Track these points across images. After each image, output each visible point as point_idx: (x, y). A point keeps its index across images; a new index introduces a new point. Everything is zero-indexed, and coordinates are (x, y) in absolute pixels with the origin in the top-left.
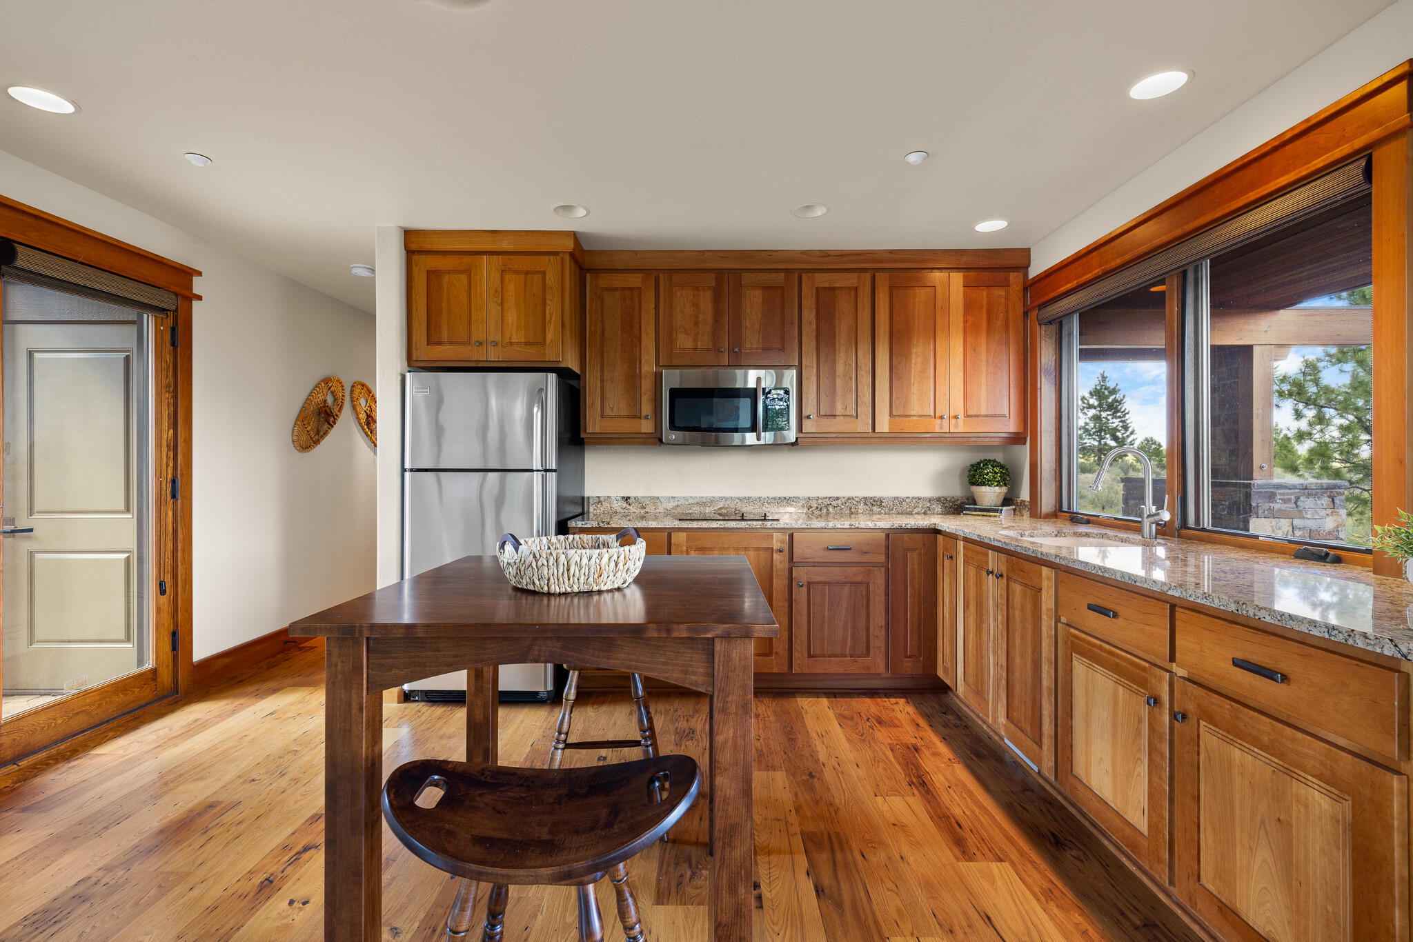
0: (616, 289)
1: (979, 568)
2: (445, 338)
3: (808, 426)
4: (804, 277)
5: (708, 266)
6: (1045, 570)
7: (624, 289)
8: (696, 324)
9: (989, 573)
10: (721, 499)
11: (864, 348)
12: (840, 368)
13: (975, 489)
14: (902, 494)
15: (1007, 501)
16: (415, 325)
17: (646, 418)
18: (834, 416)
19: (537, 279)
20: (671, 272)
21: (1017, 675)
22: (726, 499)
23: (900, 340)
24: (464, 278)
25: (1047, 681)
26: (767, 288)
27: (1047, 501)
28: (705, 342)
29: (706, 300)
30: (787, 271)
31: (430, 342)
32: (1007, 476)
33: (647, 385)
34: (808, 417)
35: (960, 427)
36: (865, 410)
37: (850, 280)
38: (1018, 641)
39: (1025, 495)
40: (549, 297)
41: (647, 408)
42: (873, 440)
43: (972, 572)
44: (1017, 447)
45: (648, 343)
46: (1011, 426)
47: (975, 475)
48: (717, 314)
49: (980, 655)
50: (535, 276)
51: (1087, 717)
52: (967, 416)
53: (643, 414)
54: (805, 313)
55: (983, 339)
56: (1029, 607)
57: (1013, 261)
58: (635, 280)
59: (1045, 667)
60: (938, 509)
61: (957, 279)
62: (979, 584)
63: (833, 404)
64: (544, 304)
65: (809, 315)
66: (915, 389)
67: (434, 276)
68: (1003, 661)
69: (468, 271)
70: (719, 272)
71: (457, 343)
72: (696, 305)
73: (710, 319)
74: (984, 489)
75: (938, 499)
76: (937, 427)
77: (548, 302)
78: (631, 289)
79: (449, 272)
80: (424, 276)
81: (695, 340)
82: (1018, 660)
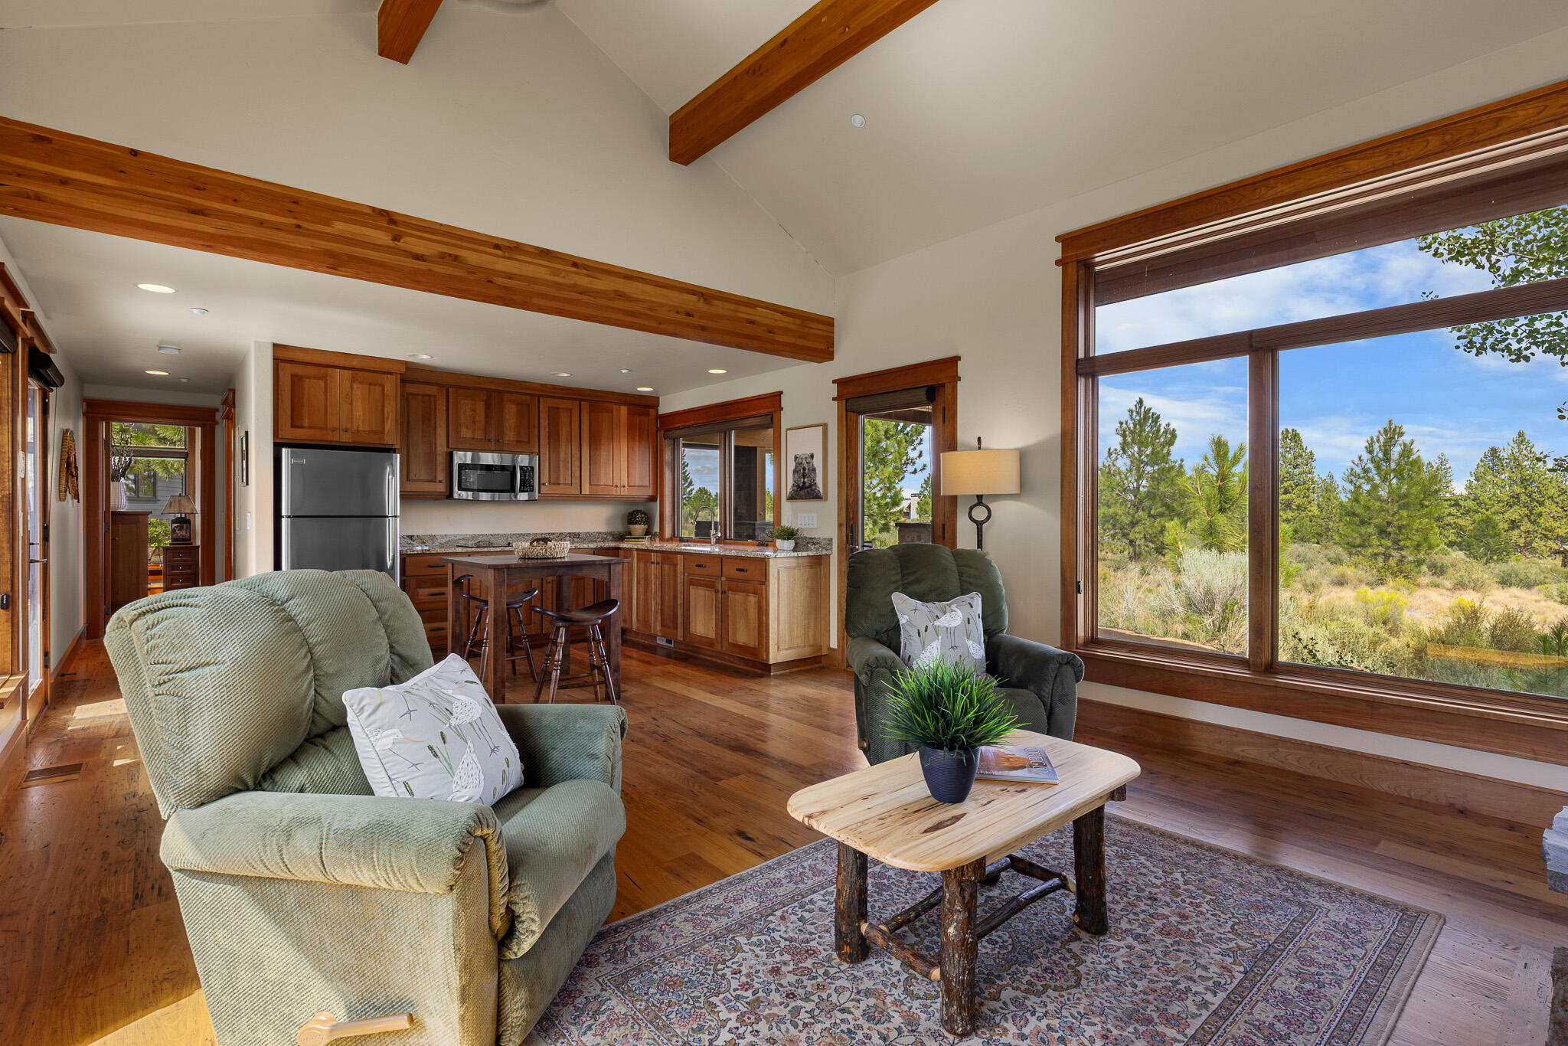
0: (418, 395)
1: (646, 562)
2: (306, 422)
3: (544, 490)
4: (541, 399)
5: (482, 386)
6: (679, 556)
7: (424, 395)
8: (474, 422)
9: (652, 563)
10: (479, 535)
11: (576, 444)
12: (562, 455)
13: (631, 526)
14: (592, 531)
15: (647, 533)
16: (281, 412)
17: (440, 482)
18: (559, 484)
19: (378, 389)
20: (458, 387)
21: (666, 604)
22: (483, 535)
23: (595, 440)
24: (322, 383)
25: (680, 601)
26: (519, 404)
27: (668, 533)
28: (479, 434)
29: (480, 408)
30: (532, 395)
31: (293, 426)
32: (648, 520)
33: (441, 460)
34: (544, 484)
35: (625, 492)
36: (576, 481)
37: (567, 404)
38: (666, 590)
39: (656, 529)
40: (386, 402)
41: (441, 475)
42: (579, 498)
43: (642, 565)
44: (652, 504)
45: (441, 432)
46: (650, 492)
47: (632, 518)
48: (487, 417)
49: (646, 603)
50: (377, 387)
51: (696, 608)
52: (629, 486)
53: (438, 479)
54: (542, 421)
55: (637, 444)
56: (672, 573)
57: (651, 402)
58: (432, 390)
59: (679, 595)
60: (610, 538)
61: (624, 409)
62: (646, 569)
63: (558, 477)
64: (383, 406)
65: (544, 423)
66: (603, 471)
67: (296, 379)
68: (659, 601)
69: (325, 378)
70: (489, 391)
71: (315, 428)
72: (473, 410)
73: (483, 422)
74: (637, 526)
75: (611, 533)
76: (615, 492)
77: (386, 405)
78: (429, 396)
79: (309, 378)
80: (289, 379)
81: (473, 433)
82: (667, 598)
